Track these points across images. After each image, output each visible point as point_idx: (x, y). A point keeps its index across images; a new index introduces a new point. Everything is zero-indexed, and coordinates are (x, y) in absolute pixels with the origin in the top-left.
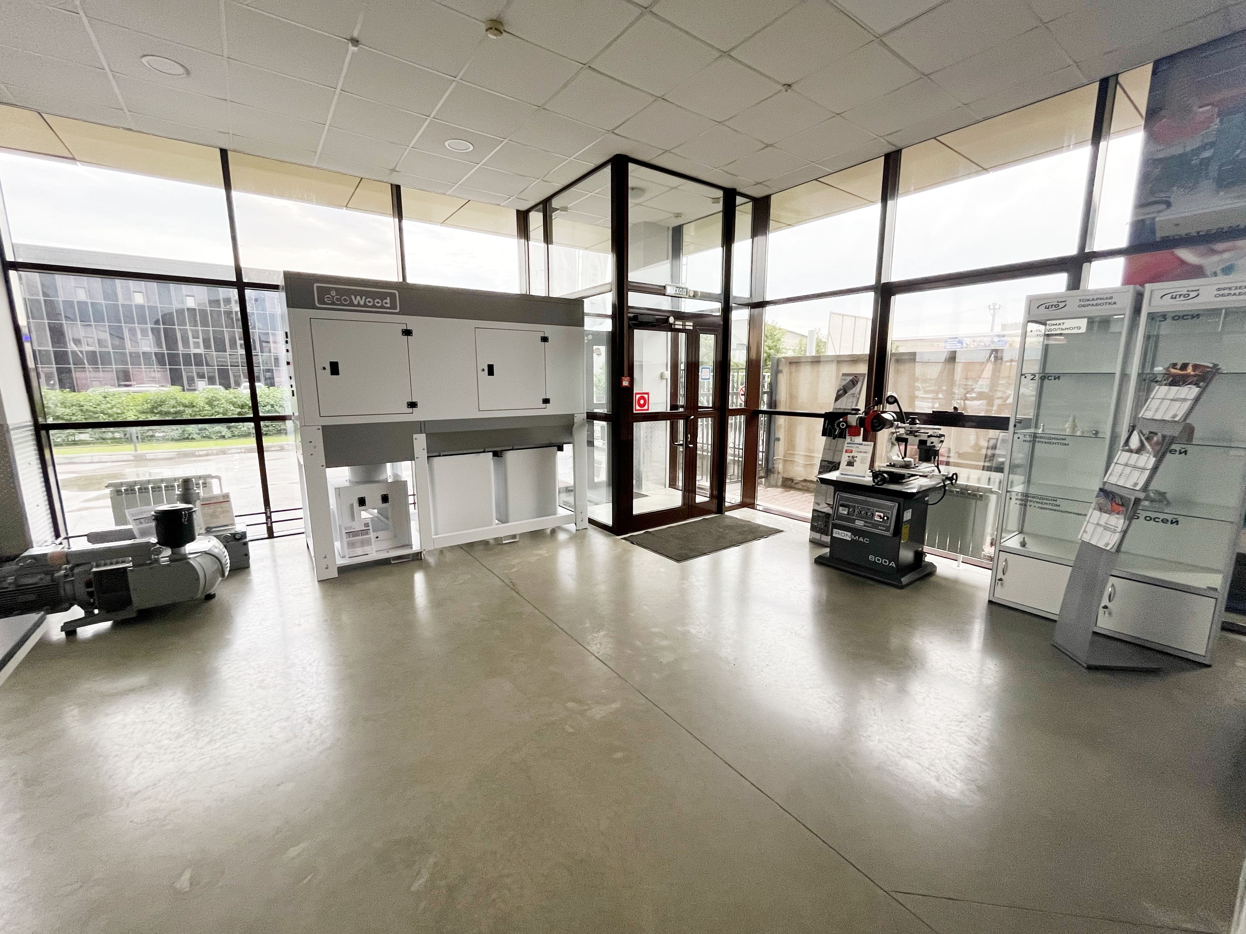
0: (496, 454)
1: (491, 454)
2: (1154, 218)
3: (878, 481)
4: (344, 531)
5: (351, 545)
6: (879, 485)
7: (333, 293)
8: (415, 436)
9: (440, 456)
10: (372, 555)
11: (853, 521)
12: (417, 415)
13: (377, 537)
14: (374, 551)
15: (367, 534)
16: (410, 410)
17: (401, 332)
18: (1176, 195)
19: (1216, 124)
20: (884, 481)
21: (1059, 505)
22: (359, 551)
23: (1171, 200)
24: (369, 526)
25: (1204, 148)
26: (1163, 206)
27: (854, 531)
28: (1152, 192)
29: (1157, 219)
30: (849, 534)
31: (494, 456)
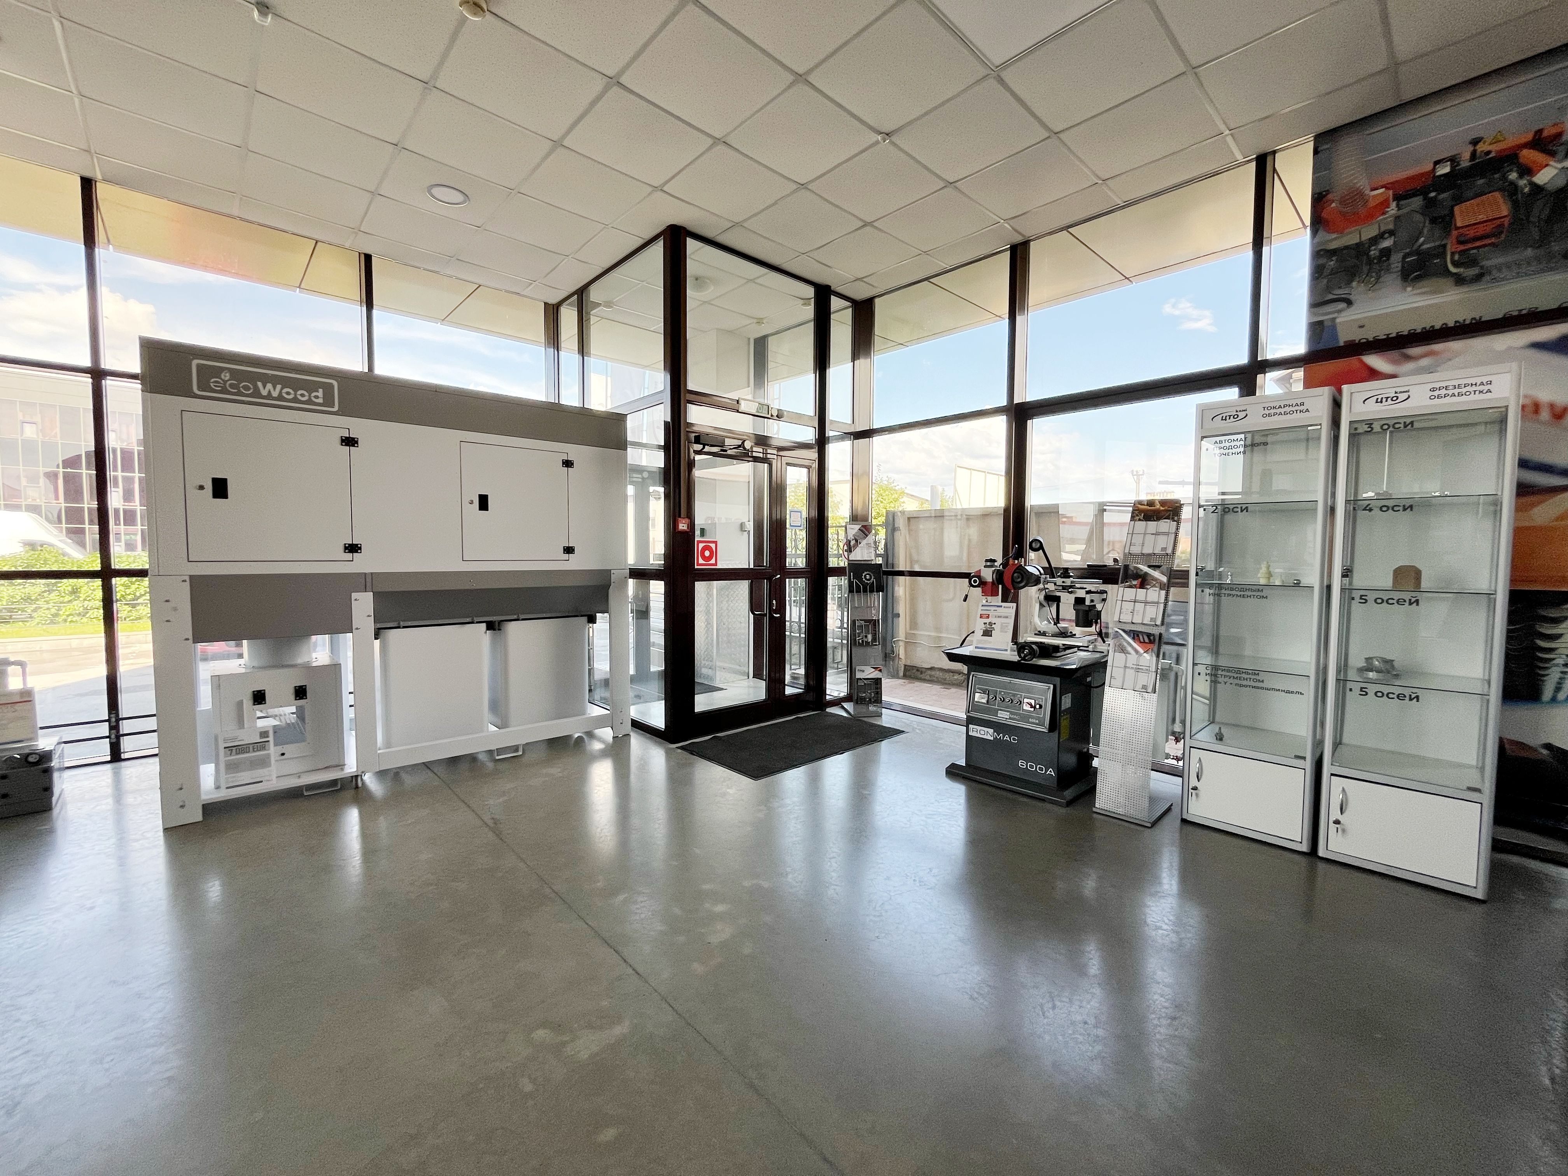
0: (491, 626)
1: (484, 625)
2: (1334, 319)
3: (1026, 656)
4: (222, 745)
5: (232, 767)
6: (1026, 660)
7: (226, 376)
8: (354, 595)
9: (399, 627)
10: (268, 783)
11: (995, 713)
12: (359, 564)
13: (283, 754)
14: (274, 778)
15: (264, 748)
16: (349, 556)
17: (339, 441)
18: (1357, 290)
19: (1393, 209)
20: (1033, 654)
21: (1263, 681)
22: (245, 776)
23: (1352, 297)
24: (268, 737)
25: (1381, 236)
26: (1343, 305)
27: (998, 727)
28: (1328, 289)
29: (1338, 320)
30: (991, 731)
31: (488, 629)
